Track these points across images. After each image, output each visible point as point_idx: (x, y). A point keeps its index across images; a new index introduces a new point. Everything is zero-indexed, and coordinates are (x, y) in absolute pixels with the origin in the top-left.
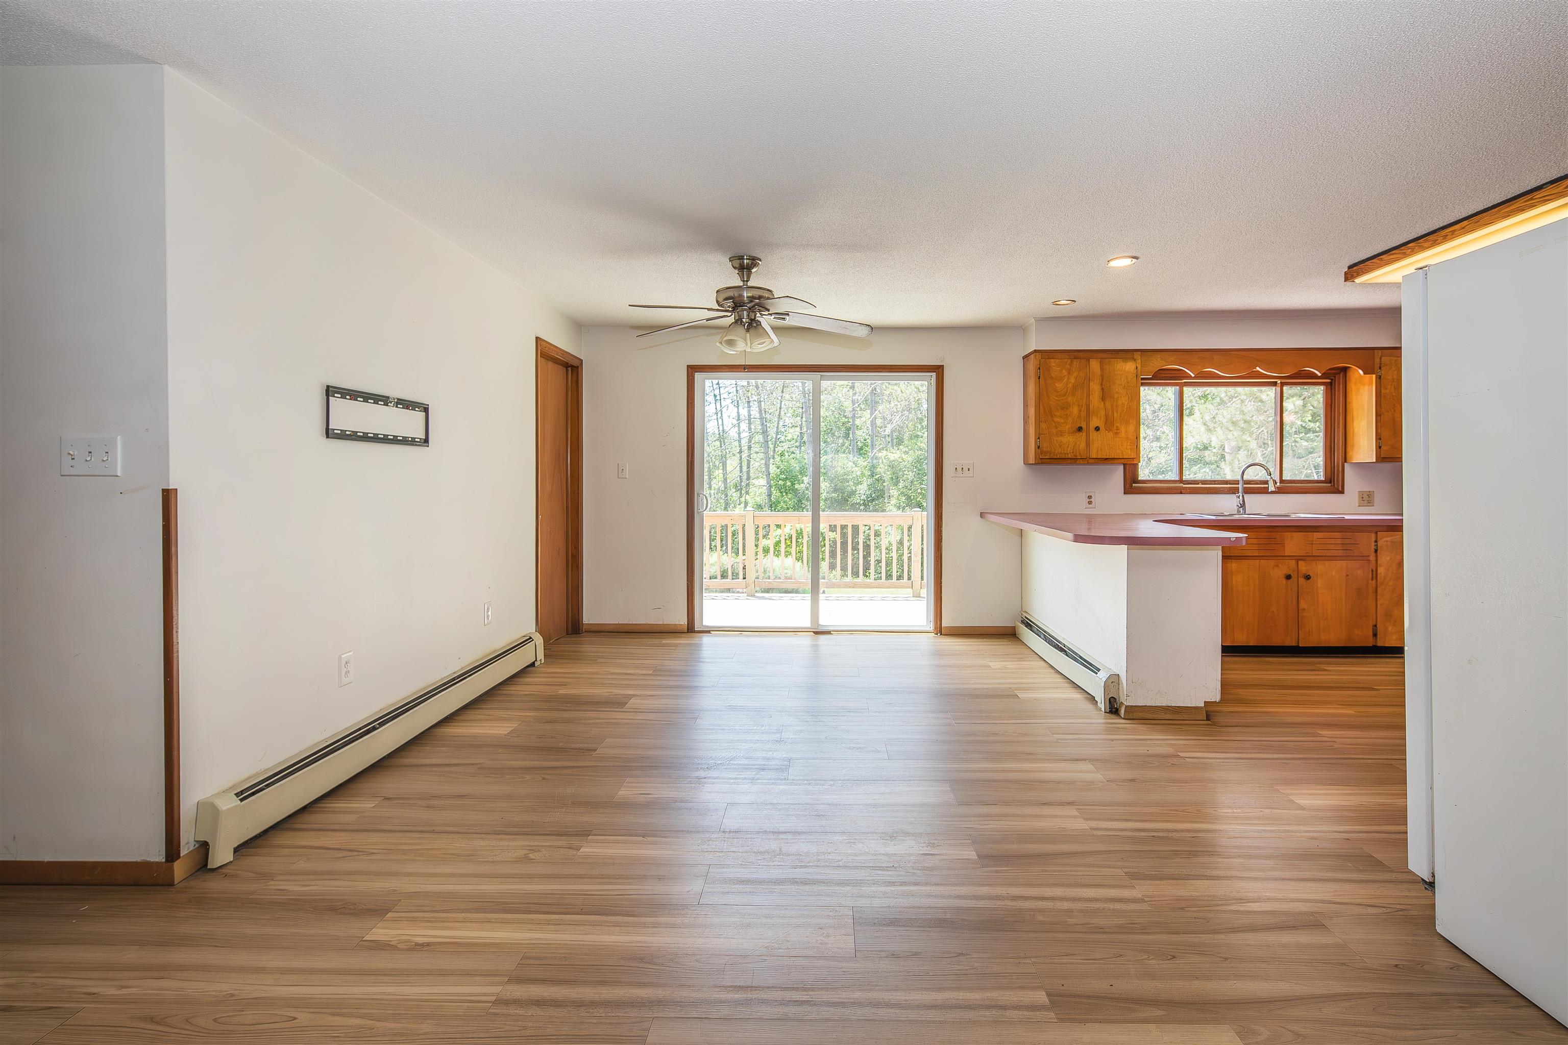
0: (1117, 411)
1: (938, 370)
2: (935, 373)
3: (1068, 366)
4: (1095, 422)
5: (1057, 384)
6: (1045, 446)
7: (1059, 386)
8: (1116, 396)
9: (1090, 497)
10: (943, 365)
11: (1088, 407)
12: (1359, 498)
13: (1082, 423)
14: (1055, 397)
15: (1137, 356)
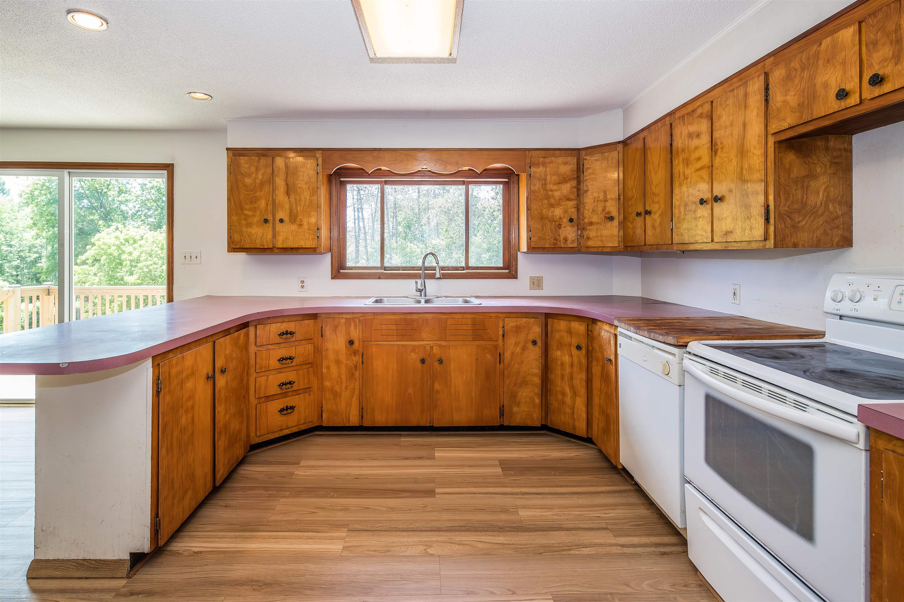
0: (300, 205)
1: (169, 168)
2: (166, 171)
3: (256, 164)
4: (280, 215)
5: (246, 180)
6: (236, 237)
7: (248, 181)
8: (299, 190)
9: (302, 282)
10: (173, 164)
11: (274, 201)
12: (530, 283)
13: (269, 215)
14: (244, 192)
15: (319, 154)
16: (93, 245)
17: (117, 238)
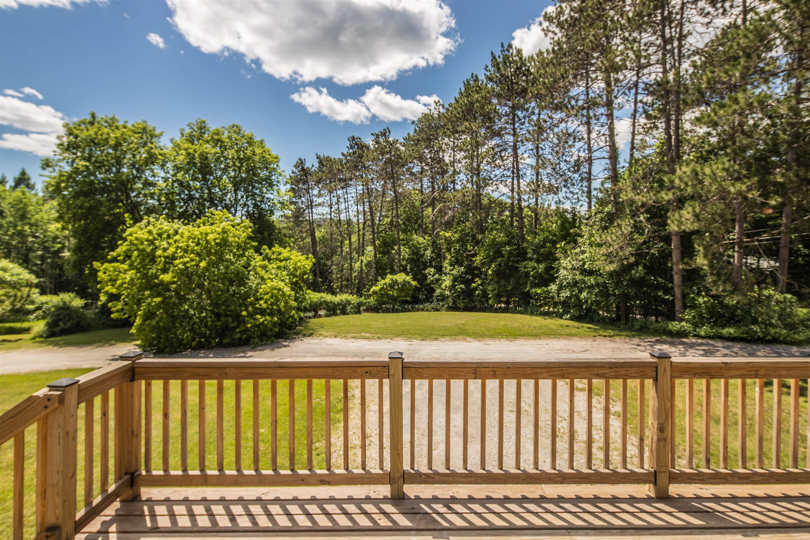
16: (125, 240)
17: (150, 232)
